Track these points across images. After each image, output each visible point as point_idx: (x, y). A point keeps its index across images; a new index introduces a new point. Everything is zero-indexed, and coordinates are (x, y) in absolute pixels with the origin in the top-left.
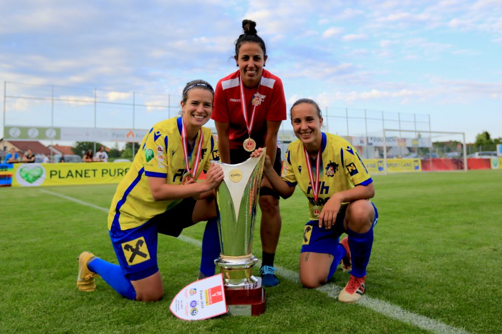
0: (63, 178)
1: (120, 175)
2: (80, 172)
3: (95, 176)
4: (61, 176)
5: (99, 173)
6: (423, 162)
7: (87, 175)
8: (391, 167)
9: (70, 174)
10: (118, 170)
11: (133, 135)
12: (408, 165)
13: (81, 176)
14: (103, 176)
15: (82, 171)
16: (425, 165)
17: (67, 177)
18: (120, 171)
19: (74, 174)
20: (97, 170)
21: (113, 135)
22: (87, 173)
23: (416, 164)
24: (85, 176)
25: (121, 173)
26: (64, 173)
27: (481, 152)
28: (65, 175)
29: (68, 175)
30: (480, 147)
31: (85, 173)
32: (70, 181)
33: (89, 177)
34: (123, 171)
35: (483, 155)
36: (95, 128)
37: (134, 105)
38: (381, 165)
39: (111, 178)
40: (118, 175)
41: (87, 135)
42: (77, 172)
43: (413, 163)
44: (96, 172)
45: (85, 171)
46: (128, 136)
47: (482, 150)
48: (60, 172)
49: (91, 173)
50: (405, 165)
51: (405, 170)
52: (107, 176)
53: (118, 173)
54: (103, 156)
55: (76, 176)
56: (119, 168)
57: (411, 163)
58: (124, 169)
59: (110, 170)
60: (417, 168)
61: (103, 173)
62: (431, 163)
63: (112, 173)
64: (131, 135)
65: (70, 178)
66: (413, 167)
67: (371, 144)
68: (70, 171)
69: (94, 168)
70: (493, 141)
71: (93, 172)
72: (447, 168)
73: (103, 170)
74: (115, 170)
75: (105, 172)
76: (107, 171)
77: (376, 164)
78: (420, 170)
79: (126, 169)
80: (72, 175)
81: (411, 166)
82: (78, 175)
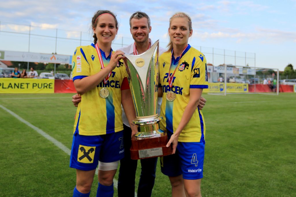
0: (5, 88)
1: (45, 88)
2: (17, 85)
3: (27, 87)
4: (4, 87)
5: (30, 86)
6: (249, 86)
7: (22, 87)
8: (229, 88)
9: (10, 86)
10: (44, 84)
11: (55, 58)
12: (239, 88)
13: (18, 87)
14: (33, 88)
15: (19, 84)
16: (250, 87)
17: (8, 88)
18: (46, 85)
19: (13, 86)
20: (29, 84)
21: (41, 58)
22: (23, 86)
23: (245, 87)
24: (21, 88)
25: (46, 87)
26: (6, 86)
27: (287, 80)
28: (7, 87)
29: (9, 87)
30: (287, 76)
31: (21, 86)
32: (10, 91)
33: (24, 88)
34: (47, 85)
35: (288, 81)
36: (29, 52)
37: (56, 38)
38: (222, 87)
39: (39, 89)
40: (44, 88)
41: (23, 57)
42: (15, 84)
43: (243, 86)
44: (29, 85)
45: (21, 84)
46: (51, 59)
47: (288, 78)
48: (3, 84)
49: (25, 86)
50: (238, 88)
51: (238, 91)
52: (36, 88)
53: (44, 86)
54: (34, 74)
55: (15, 88)
56: (45, 83)
57: (242, 87)
58: (48, 83)
59: (38, 84)
60: (245, 90)
61: (33, 86)
62: (255, 87)
63: (40, 86)
64: (54, 58)
65: (10, 88)
66: (243, 89)
67: (216, 71)
68: (10, 84)
69: (28, 82)
70: (295, 71)
71: (26, 85)
72: (264, 91)
73: (33, 84)
74: (42, 84)
75: (35, 85)
76: (36, 84)
77: (219, 86)
78: (247, 91)
79: (49, 84)
80: (11, 87)
81: (241, 88)
82: (16, 87)
